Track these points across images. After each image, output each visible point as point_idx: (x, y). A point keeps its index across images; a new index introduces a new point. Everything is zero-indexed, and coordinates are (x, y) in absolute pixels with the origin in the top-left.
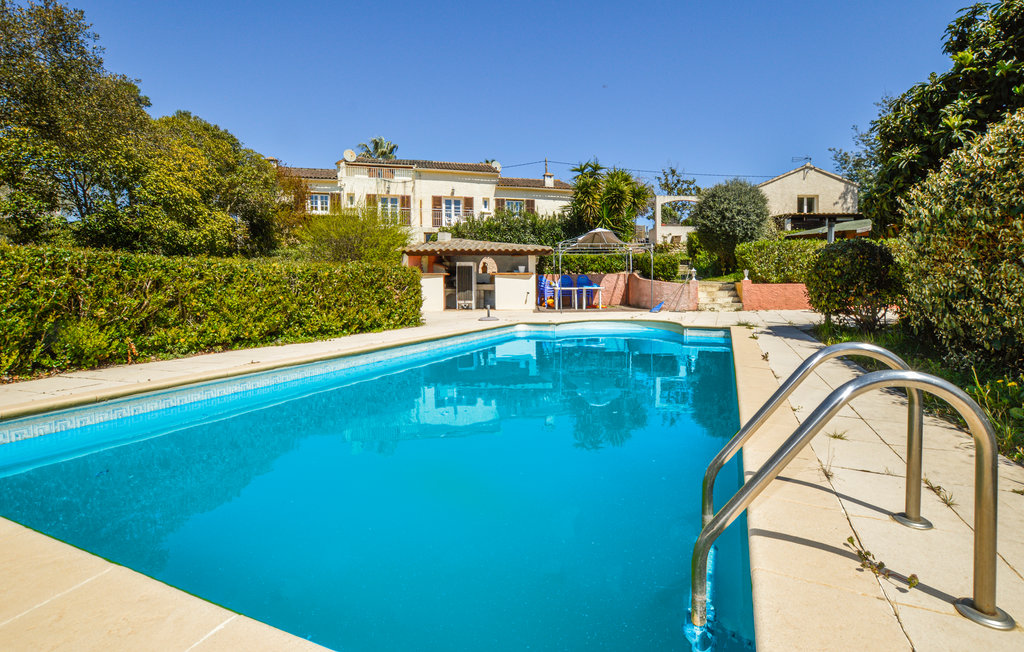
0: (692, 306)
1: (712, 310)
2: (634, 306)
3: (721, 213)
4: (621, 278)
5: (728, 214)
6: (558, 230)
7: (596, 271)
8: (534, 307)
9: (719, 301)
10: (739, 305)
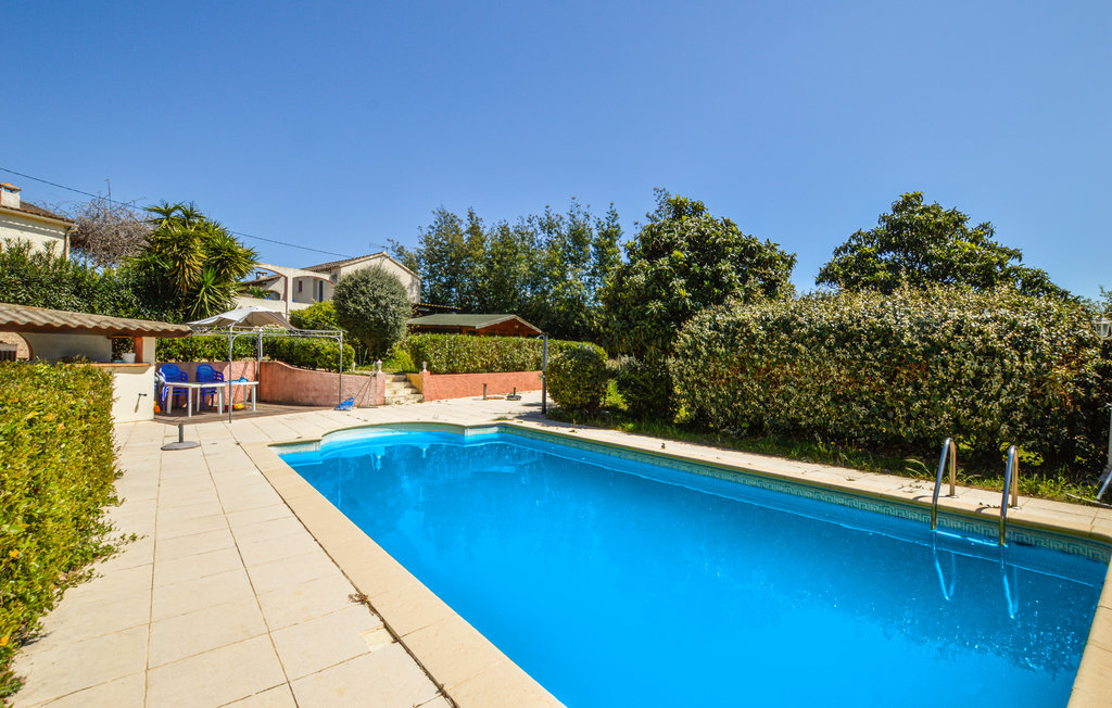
0: (379, 400)
1: (398, 403)
2: (311, 405)
3: (375, 300)
4: (250, 367)
5: (383, 302)
6: (127, 293)
7: (210, 358)
8: (152, 415)
9: (400, 393)
10: (419, 397)
